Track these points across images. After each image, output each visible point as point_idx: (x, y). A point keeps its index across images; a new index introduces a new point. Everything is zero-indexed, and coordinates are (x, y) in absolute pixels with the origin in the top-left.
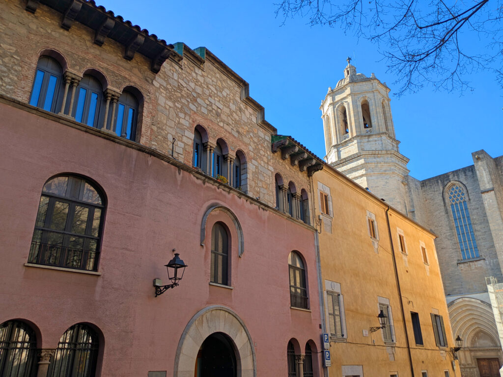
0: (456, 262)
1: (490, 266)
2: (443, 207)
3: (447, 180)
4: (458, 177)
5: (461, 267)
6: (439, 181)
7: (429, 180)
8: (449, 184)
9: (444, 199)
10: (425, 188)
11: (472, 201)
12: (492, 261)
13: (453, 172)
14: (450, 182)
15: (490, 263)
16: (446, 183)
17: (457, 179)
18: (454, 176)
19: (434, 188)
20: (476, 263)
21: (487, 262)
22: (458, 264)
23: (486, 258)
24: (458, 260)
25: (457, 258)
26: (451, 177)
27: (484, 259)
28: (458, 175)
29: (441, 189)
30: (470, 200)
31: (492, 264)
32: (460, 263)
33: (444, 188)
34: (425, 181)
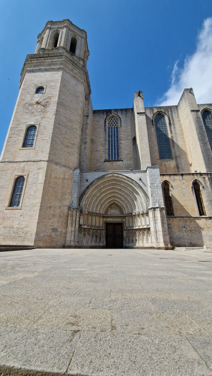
0: (104, 160)
1: (125, 165)
2: (104, 127)
3: (110, 113)
4: (117, 113)
5: (107, 164)
6: (105, 112)
7: (99, 111)
8: (111, 115)
9: (105, 123)
10: (95, 115)
11: (122, 127)
12: (127, 162)
13: (115, 110)
14: (112, 114)
15: (125, 163)
16: (109, 114)
17: (116, 113)
18: (115, 111)
19: (101, 116)
20: (117, 162)
21: (124, 162)
22: (105, 161)
23: (124, 160)
24: (106, 159)
25: (105, 158)
26: (113, 112)
27: (122, 161)
28: (117, 112)
29: (105, 117)
30: (121, 126)
31: (127, 164)
32: (106, 161)
33: (107, 117)
34: (96, 110)
